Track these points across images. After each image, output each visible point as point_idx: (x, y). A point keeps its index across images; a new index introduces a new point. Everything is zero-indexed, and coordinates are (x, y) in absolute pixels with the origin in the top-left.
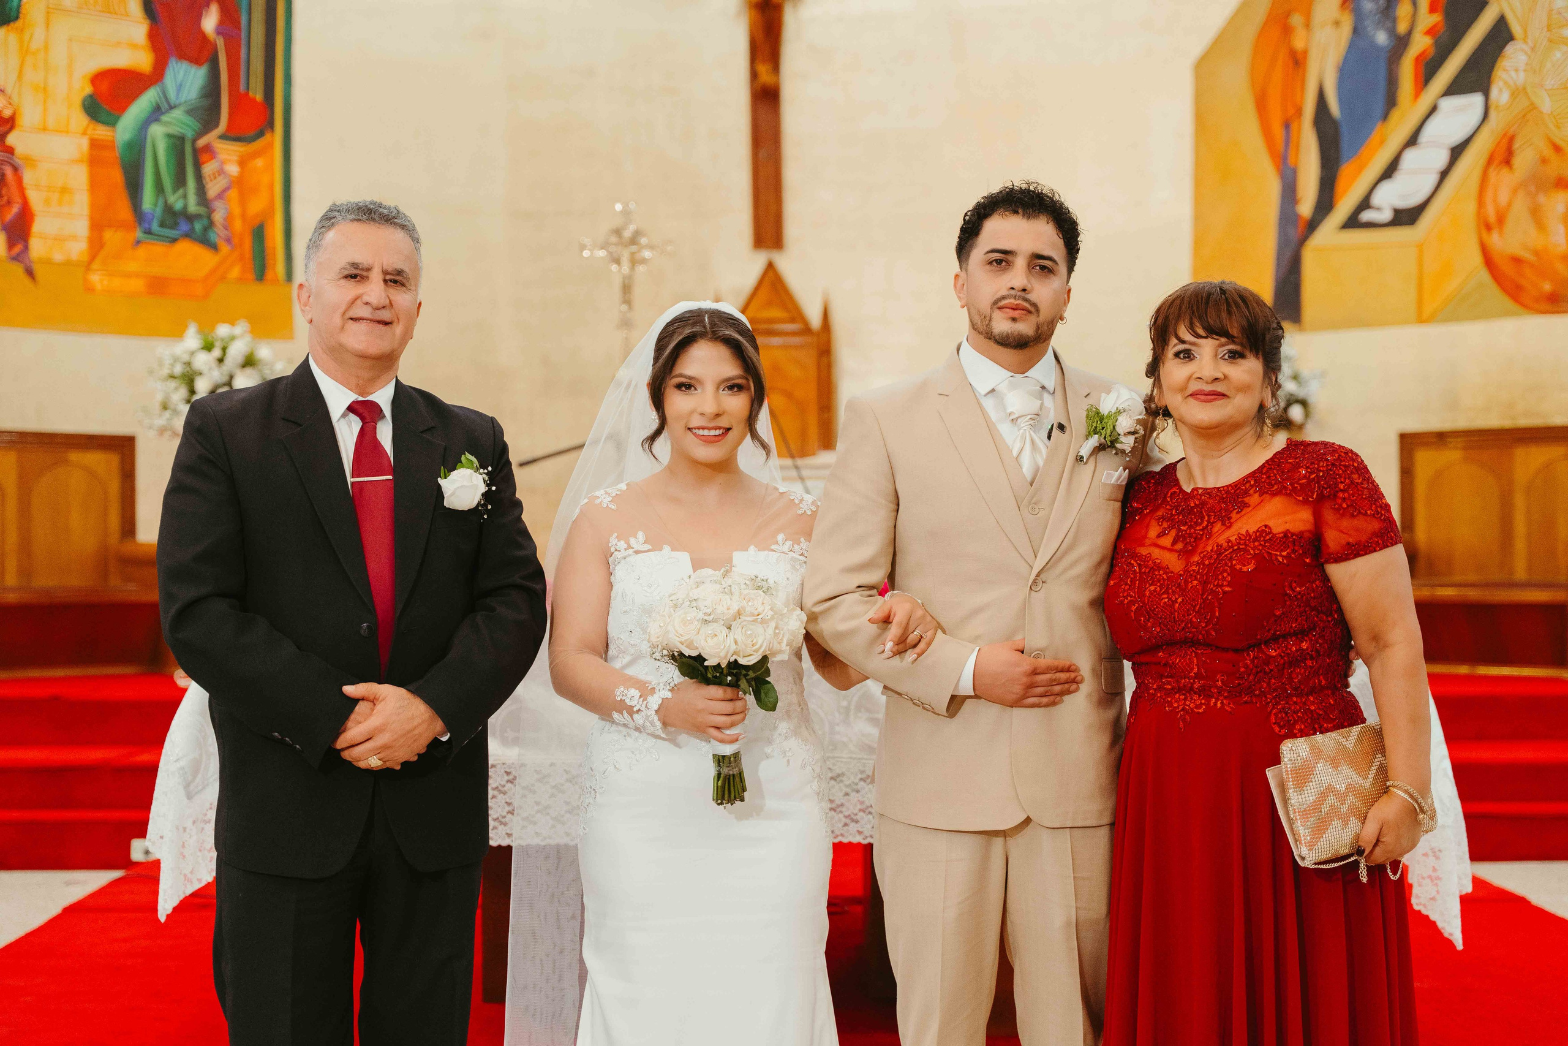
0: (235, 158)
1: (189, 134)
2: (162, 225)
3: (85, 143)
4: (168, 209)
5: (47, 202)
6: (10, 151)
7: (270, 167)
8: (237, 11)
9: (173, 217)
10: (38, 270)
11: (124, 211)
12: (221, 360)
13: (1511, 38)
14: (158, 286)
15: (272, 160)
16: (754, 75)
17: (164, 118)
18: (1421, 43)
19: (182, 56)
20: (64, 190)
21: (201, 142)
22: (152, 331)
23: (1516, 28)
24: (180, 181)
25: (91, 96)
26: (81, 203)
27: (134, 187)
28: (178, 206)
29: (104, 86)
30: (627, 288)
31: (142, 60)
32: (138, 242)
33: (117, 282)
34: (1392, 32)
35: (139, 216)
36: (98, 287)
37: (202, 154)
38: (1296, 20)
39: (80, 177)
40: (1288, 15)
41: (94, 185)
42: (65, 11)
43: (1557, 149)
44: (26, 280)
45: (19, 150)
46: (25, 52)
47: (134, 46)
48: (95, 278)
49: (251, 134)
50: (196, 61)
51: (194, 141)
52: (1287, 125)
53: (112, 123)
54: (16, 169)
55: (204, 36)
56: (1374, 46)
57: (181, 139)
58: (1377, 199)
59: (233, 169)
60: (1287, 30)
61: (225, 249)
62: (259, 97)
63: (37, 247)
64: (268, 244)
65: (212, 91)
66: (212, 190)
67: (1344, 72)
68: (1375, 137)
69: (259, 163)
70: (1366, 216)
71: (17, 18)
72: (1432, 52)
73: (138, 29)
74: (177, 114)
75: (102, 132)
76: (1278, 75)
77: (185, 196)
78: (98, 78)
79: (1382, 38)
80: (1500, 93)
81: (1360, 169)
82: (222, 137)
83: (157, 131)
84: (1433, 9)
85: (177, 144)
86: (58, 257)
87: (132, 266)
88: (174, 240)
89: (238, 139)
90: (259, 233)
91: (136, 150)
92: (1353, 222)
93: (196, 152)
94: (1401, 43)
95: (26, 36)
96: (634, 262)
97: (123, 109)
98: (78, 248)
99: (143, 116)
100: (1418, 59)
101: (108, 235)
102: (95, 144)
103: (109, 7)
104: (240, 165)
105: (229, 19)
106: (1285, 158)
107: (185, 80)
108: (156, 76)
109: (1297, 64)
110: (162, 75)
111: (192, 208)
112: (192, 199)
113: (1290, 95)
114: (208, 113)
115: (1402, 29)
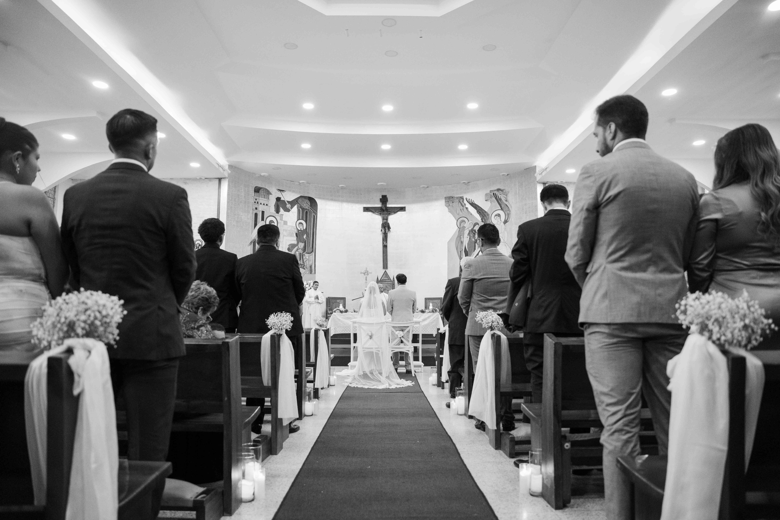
8: (309, 235)
12: (309, 286)
15: (313, 256)
16: (383, 243)
19: (301, 242)
30: (366, 278)
34: (475, 239)
38: (462, 237)
42: (285, 236)
50: (303, 243)
52: (461, 252)
53: (292, 252)
55: (304, 239)
57: (301, 253)
60: (460, 238)
61: (306, 269)
62: (311, 247)
64: (312, 269)
65: (305, 247)
66: (305, 261)
67: (468, 244)
68: (473, 254)
69: (311, 256)
73: (295, 238)
74: (300, 250)
76: (459, 244)
77: (301, 261)
79: (473, 240)
82: (306, 253)
83: (297, 252)
89: (308, 253)
90: (311, 267)
93: (302, 255)
97: (293, 250)
99: (296, 250)
103: (291, 235)
104: (308, 257)
105: (307, 236)
106: (460, 257)
107: (301, 245)
108: (297, 244)
109: (462, 243)
110: (298, 244)
111: (302, 264)
112: (302, 262)
113: (461, 248)
114: (304, 249)
115: (476, 238)
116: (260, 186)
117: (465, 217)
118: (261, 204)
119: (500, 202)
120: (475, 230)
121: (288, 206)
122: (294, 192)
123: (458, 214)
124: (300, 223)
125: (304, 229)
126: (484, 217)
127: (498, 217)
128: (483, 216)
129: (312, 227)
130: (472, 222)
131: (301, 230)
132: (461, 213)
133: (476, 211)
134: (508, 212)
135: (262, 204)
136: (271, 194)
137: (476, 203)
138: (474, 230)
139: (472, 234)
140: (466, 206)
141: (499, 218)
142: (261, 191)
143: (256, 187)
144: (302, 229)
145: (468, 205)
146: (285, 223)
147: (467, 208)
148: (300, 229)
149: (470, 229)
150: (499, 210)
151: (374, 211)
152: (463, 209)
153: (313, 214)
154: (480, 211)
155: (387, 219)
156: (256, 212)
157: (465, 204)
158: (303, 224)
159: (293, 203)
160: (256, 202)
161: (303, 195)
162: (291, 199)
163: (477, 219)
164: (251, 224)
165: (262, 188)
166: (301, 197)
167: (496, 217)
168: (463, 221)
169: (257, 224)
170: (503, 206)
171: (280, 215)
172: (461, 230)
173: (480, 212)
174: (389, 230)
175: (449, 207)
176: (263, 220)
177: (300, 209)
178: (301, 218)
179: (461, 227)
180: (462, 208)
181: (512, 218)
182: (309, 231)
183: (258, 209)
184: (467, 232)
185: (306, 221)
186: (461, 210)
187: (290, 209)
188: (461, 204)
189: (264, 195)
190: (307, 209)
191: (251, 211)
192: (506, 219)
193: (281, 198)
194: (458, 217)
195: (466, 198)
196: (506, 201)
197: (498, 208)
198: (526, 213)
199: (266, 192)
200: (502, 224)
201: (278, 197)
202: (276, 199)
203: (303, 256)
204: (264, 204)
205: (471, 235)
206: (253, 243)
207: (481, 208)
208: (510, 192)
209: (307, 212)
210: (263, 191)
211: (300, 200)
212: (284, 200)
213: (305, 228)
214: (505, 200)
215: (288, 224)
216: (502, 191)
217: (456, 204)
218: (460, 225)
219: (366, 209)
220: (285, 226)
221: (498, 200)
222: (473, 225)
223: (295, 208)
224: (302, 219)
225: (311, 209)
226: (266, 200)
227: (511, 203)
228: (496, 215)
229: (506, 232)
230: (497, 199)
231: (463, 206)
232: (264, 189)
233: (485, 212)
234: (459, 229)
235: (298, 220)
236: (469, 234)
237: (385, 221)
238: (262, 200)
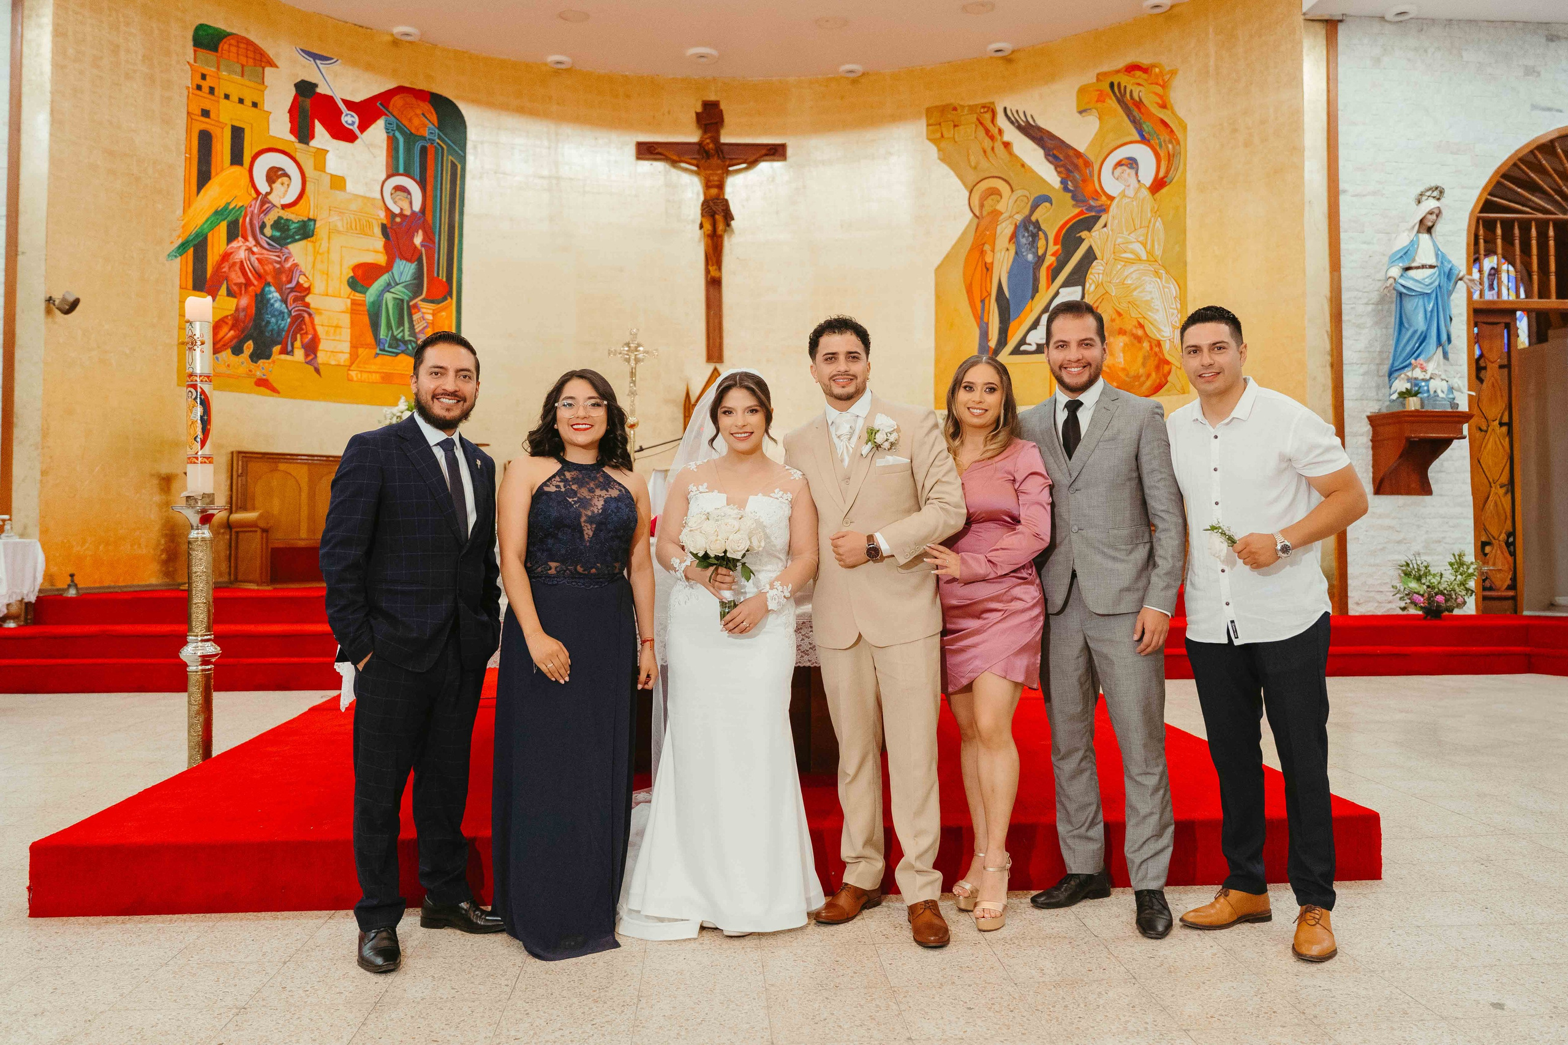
0: (431, 311)
1: (406, 298)
2: (390, 346)
3: (349, 301)
4: (394, 337)
5: (327, 333)
6: (307, 305)
7: (449, 317)
8: (434, 234)
9: (396, 342)
10: (321, 368)
11: (370, 339)
13: (1096, 258)
14: (387, 378)
15: (451, 313)
17: (392, 290)
18: (1050, 260)
19: (403, 258)
20: (337, 327)
21: (411, 303)
22: (384, 403)
23: (1098, 253)
24: (401, 323)
25: (352, 277)
26: (346, 334)
27: (375, 326)
28: (399, 336)
29: (360, 272)
31: (381, 259)
32: (377, 354)
33: (365, 375)
34: (1036, 254)
35: (378, 341)
36: (355, 379)
37: (412, 309)
38: (987, 247)
39: (346, 320)
40: (984, 244)
41: (352, 323)
42: (339, 232)
43: (1120, 314)
44: (315, 374)
45: (311, 306)
46: (316, 253)
47: (376, 252)
48: (353, 374)
49: (440, 298)
50: (411, 260)
51: (408, 302)
52: (983, 301)
53: (364, 293)
54: (310, 315)
55: (415, 247)
56: (1026, 261)
57: (402, 301)
58: (1028, 340)
59: (429, 317)
60: (982, 253)
62: (444, 279)
63: (321, 357)
65: (419, 276)
67: (1011, 274)
68: (1028, 308)
69: (443, 313)
70: (1023, 348)
71: (312, 236)
72: (1055, 264)
73: (379, 243)
74: (399, 287)
75: (358, 296)
76: (978, 276)
77: (403, 331)
78: (357, 268)
79: (1030, 257)
80: (1090, 286)
81: (1020, 324)
82: (422, 300)
83: (388, 296)
84: (1055, 243)
85: (399, 303)
86: (333, 363)
87: (374, 368)
88: (397, 354)
89: (432, 302)
91: (377, 305)
92: (1016, 351)
93: (409, 307)
94: (1040, 260)
95: (317, 244)
96: (637, 360)
97: (370, 285)
98: (344, 358)
99: (382, 288)
100: (1048, 268)
101: (360, 350)
102: (354, 303)
103: (363, 231)
104: (434, 315)
105: (429, 238)
106: (981, 318)
107: (404, 270)
108: (389, 267)
109: (988, 270)
110: (392, 267)
111: (407, 338)
112: (407, 333)
113: (984, 285)
114: (416, 287)
115: (1040, 252)
116: (221, 25)
117: (999, 178)
118: (227, 97)
119: (1136, 112)
120: (1037, 221)
121: (349, 119)
122: (369, 67)
123: (975, 168)
124: (399, 188)
125: (413, 213)
126: (1072, 172)
127: (1128, 171)
128: (1068, 170)
129: (446, 206)
130: (1026, 193)
131: (401, 215)
132: (984, 164)
133: (1040, 152)
134: (1170, 146)
135: (234, 98)
136: (272, 64)
137: (1042, 123)
138: (1034, 224)
139: (1024, 236)
140: (1006, 138)
141: (1133, 172)
142: (224, 46)
143: (201, 25)
144: (408, 212)
145: (1011, 134)
146: (338, 183)
147: (1007, 145)
148: (397, 211)
149: (1019, 218)
150: (1131, 142)
151: (675, 158)
152: (993, 149)
153: (449, 158)
154: (1055, 152)
155: (721, 187)
156: (203, 127)
157: (1000, 131)
158: (409, 193)
159: (368, 111)
160: (206, 89)
161: (411, 84)
162: (358, 98)
163: (1045, 181)
164: (180, 172)
165: (229, 35)
166: (400, 90)
167: (1119, 169)
168: (994, 192)
169: (213, 173)
170: (1147, 127)
171: (315, 150)
172: (984, 223)
173: (1056, 157)
174: (728, 225)
175: (943, 144)
176: (240, 163)
177: (397, 134)
178: (401, 170)
179: (985, 213)
180: (987, 143)
181: (1185, 171)
182: (434, 223)
183: (212, 115)
184: (1005, 230)
185: (422, 184)
186: (985, 152)
187: (357, 132)
188: (987, 131)
189: (243, 66)
190: (423, 138)
191: (181, 121)
192: (1161, 175)
193: (316, 85)
194: (972, 178)
195: (1005, 109)
196: (1164, 106)
197: (1129, 134)
198: (1246, 145)
199: (250, 54)
200: (1145, 193)
201: (303, 81)
202: (297, 86)
203: (413, 311)
204: (241, 101)
205: (1023, 241)
206: (195, 246)
207: (1063, 142)
208: (1180, 72)
209: (424, 151)
210: (233, 49)
211: (397, 101)
212: (330, 93)
213: (417, 207)
214: (1158, 104)
215: (350, 187)
216: (1145, 70)
217: (969, 131)
218: (982, 206)
219: (646, 151)
220: (339, 194)
221: (1133, 109)
222: (1030, 203)
223: (378, 131)
224: (407, 174)
225: (440, 137)
226: (252, 84)
227: (1181, 112)
228: (1119, 164)
229: (1159, 224)
230: (1123, 101)
231: (992, 138)
232: (238, 42)
233: (1078, 154)
234: (976, 221)
235: (389, 177)
236: (1014, 237)
237: (714, 191)
238: (230, 81)
